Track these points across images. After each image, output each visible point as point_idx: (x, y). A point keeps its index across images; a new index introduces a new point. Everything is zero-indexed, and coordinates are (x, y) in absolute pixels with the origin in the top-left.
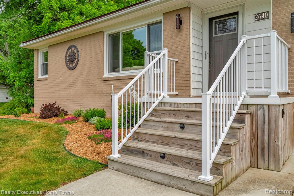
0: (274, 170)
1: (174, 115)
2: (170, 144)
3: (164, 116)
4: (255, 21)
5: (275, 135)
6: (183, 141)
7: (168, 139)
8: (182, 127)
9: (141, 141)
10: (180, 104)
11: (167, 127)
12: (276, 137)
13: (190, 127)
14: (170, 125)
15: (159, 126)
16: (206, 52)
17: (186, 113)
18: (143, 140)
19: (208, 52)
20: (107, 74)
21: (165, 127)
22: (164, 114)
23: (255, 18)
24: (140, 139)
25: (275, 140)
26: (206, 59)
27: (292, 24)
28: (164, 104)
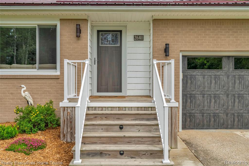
0: (174, 148)
1: (105, 117)
2: (119, 143)
3: (96, 119)
4: (134, 40)
5: (175, 126)
6: (130, 139)
7: (117, 138)
8: (121, 127)
9: (88, 143)
10: (104, 108)
11: (106, 128)
12: (176, 127)
13: (128, 127)
14: (110, 127)
15: (98, 129)
16: (95, 58)
17: (117, 116)
18: (90, 143)
19: (96, 59)
21: (104, 129)
22: (95, 117)
23: (134, 38)
24: (86, 142)
25: (175, 129)
26: (95, 64)
27: (166, 51)
28: (88, 108)
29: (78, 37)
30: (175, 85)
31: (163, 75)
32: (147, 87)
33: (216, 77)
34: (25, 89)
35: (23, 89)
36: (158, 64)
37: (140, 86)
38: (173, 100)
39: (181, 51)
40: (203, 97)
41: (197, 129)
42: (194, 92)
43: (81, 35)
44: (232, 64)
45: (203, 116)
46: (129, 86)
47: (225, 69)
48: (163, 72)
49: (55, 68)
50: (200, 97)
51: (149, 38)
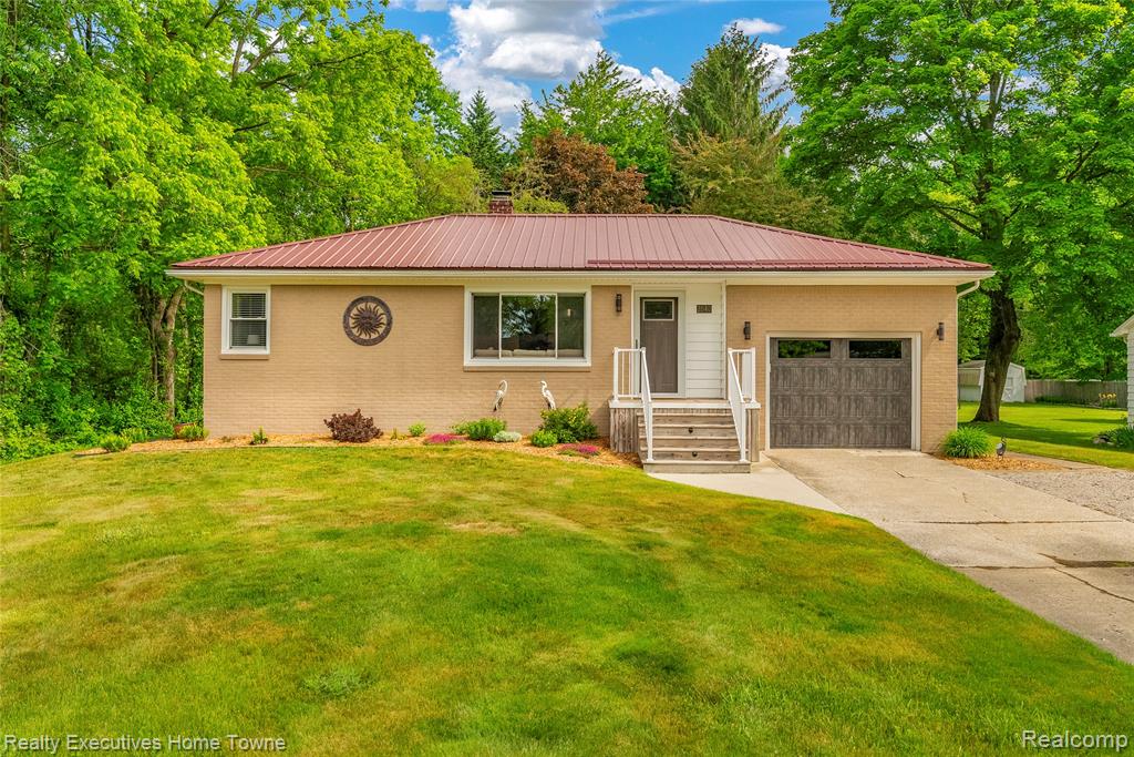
1: (669, 420)
3: (662, 421)
4: (698, 312)
5: (756, 433)
6: (703, 442)
8: (691, 430)
10: (666, 410)
12: (757, 435)
13: (698, 430)
14: (678, 430)
17: (682, 418)
19: (639, 341)
20: (468, 361)
21: (671, 432)
22: (657, 420)
23: (698, 309)
25: (755, 437)
27: (746, 331)
28: (654, 409)
29: (619, 311)
30: (757, 382)
31: (741, 367)
32: (717, 384)
33: (821, 370)
34: (545, 386)
35: (544, 387)
36: (735, 354)
37: (706, 384)
38: (754, 400)
39: (768, 332)
40: (802, 400)
41: (793, 447)
42: (788, 393)
43: (623, 307)
44: (846, 351)
45: (802, 428)
46: (689, 384)
47: (836, 358)
48: (741, 363)
49: (582, 356)
50: (797, 400)
51: (720, 309)
